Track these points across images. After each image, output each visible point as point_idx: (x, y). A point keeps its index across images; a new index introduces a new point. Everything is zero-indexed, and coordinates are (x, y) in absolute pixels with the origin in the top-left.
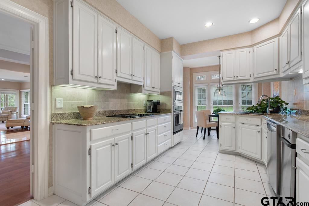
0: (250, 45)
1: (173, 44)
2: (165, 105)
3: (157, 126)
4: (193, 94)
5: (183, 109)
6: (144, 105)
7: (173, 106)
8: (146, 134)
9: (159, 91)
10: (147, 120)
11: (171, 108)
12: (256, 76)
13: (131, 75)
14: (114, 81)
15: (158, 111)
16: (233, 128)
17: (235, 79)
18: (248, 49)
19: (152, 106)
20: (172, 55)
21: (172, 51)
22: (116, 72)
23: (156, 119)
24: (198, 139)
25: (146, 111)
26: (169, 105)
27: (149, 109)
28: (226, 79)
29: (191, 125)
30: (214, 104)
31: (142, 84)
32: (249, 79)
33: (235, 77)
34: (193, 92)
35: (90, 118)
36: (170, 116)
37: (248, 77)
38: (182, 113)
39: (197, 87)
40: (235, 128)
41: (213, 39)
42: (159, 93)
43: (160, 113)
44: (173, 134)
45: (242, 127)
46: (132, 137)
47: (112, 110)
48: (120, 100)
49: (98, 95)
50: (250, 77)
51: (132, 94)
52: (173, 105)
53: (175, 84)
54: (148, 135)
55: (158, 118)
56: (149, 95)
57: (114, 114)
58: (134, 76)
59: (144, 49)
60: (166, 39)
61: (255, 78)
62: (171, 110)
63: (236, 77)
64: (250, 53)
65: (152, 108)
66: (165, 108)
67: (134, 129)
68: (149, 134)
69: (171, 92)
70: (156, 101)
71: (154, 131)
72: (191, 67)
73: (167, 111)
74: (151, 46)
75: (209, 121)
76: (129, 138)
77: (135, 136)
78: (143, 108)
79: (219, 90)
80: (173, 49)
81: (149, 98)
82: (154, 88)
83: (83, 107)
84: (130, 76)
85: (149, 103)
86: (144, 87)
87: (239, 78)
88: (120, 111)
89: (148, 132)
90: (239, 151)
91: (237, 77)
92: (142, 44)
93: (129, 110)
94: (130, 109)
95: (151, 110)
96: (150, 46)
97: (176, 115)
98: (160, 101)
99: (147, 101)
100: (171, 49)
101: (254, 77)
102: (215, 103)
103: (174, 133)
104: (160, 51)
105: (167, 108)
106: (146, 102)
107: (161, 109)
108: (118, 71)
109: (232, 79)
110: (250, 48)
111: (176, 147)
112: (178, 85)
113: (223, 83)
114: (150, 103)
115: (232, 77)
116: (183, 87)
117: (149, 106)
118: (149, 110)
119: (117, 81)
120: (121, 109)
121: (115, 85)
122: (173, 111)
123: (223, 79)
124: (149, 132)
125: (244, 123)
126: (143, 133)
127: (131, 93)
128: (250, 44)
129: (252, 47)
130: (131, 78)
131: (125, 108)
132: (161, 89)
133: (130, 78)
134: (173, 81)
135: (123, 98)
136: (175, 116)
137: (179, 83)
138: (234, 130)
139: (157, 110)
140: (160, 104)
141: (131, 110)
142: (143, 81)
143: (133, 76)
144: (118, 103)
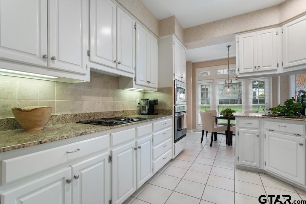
0: (279, 23)
1: (174, 26)
2: (165, 104)
3: (153, 135)
4: (196, 91)
5: (186, 110)
6: (137, 105)
7: (174, 106)
8: (135, 149)
9: (157, 87)
10: (138, 128)
11: (172, 109)
12: (287, 64)
13: (115, 62)
14: (85, 67)
15: (155, 113)
16: (256, 137)
17: (256, 71)
18: (274, 30)
19: (147, 106)
20: (173, 41)
21: (173, 35)
22: (89, 55)
23: (152, 124)
24: (203, 145)
25: (140, 113)
26: (169, 105)
27: (144, 110)
28: (243, 70)
29: (194, 127)
30: (219, 104)
31: (132, 76)
32: (276, 70)
33: (255, 67)
34: (195, 90)
35: (36, 127)
36: (171, 119)
37: (276, 68)
38: (185, 114)
39: (200, 85)
40: (259, 137)
41: (226, 19)
42: (156, 90)
43: (158, 115)
44: (175, 143)
45: (269, 136)
46: (110, 158)
47: (88, 112)
48: (101, 98)
49: (62, 91)
50: (278, 66)
51: (121, 90)
52: (174, 104)
53: (176, 78)
54: (139, 150)
55: (154, 123)
56: (144, 93)
57: (91, 119)
58: (119, 63)
59: (135, 28)
60: (165, 19)
61: (285, 68)
62: (172, 111)
63: (257, 68)
64: (277, 34)
65: (147, 109)
66: (163, 109)
67: (114, 144)
68: (140, 147)
69: (172, 88)
70: (153, 100)
71: (149, 142)
72: (194, 61)
73: (167, 113)
74: (146, 26)
75: (216, 124)
76: (104, 160)
77: (117, 154)
78: (136, 109)
79: (228, 87)
80: (174, 32)
81: (144, 96)
82: (150, 82)
83: (19, 109)
84: (112, 63)
85: (143, 102)
86: (135, 80)
87: (262, 69)
88: (102, 113)
89: (138, 145)
90: (265, 168)
91: (259, 67)
92: (134, 21)
93: (115, 112)
94: (117, 110)
95: (146, 112)
96: (144, 26)
97: (178, 117)
98: (157, 99)
99: (142, 99)
100: (173, 32)
101: (284, 66)
102: (221, 102)
103: (176, 141)
104: (157, 35)
105: (167, 108)
106: (140, 101)
107: (159, 110)
108: (92, 53)
109: (252, 70)
110: (277, 28)
111: (178, 158)
112: (180, 79)
113: (239, 76)
114: (145, 103)
115: (251, 68)
116: (185, 82)
117: (143, 107)
118: (144, 112)
119: (90, 68)
120: (103, 111)
121: (86, 74)
122: (175, 113)
123: (239, 71)
124: (141, 145)
125: (273, 131)
126: (130, 148)
127: (119, 89)
128: (277, 22)
129: (280, 26)
130: (115, 67)
131: (110, 109)
132: (159, 84)
134: (174, 74)
135: (107, 95)
136: (176, 119)
137: (181, 77)
138: (257, 139)
139: (154, 111)
140: (157, 104)
141: (119, 111)
142: (134, 73)
143: (117, 63)
144: (98, 103)
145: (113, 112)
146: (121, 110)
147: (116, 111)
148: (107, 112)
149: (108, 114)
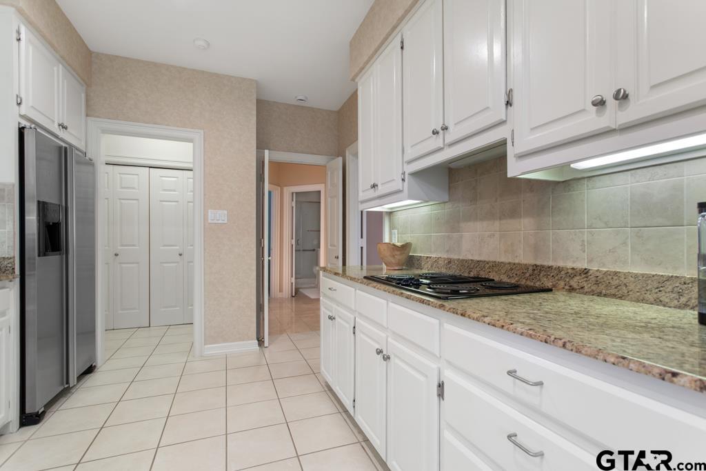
48: (497, 223)
58: (443, 129)
120: (503, 259)
121: (401, 190)
130: (442, 144)
133: (437, 142)
141: (559, 270)
144: (490, 236)
145: (531, 268)
146: (570, 265)
147: (543, 266)
148: (510, 263)
149: (512, 269)
